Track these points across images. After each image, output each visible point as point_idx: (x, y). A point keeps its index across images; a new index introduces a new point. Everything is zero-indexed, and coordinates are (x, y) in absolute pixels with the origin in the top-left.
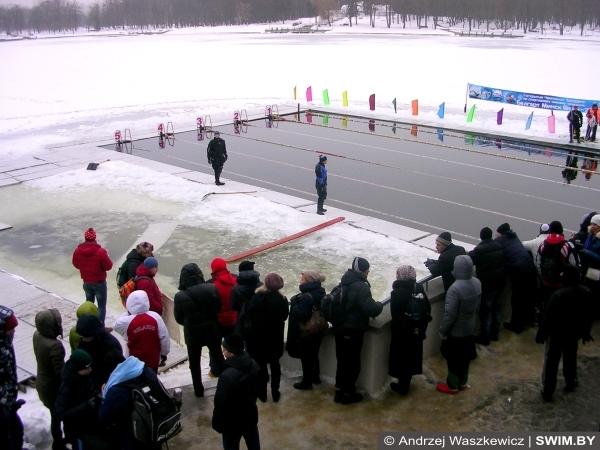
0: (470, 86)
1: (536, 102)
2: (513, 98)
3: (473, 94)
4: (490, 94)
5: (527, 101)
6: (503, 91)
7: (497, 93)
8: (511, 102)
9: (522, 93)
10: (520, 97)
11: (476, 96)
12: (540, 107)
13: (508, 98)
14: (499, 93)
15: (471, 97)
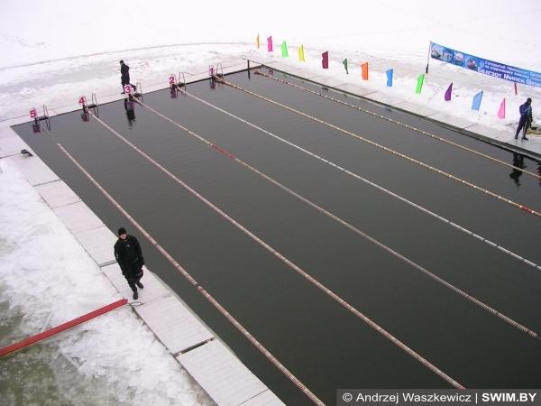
0: (433, 44)
1: (498, 72)
2: (474, 63)
3: (434, 54)
4: (450, 56)
5: (489, 70)
6: (464, 55)
7: (458, 56)
8: (472, 68)
9: (484, 60)
10: (482, 64)
11: (437, 57)
12: (502, 77)
13: (470, 64)
14: (461, 56)
15: (433, 57)
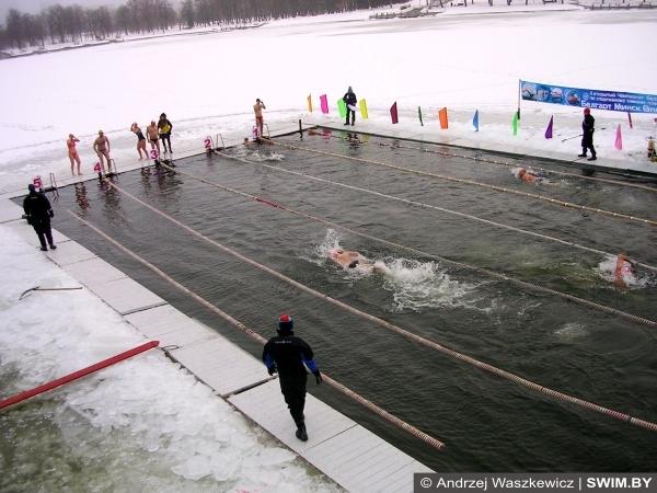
0: (523, 83)
1: (608, 103)
2: (577, 97)
3: (526, 94)
4: (547, 94)
5: (595, 101)
6: (563, 89)
7: (556, 92)
8: (574, 103)
9: (589, 91)
10: (586, 96)
11: (529, 97)
12: (613, 109)
13: (571, 98)
14: (560, 91)
15: (525, 98)
